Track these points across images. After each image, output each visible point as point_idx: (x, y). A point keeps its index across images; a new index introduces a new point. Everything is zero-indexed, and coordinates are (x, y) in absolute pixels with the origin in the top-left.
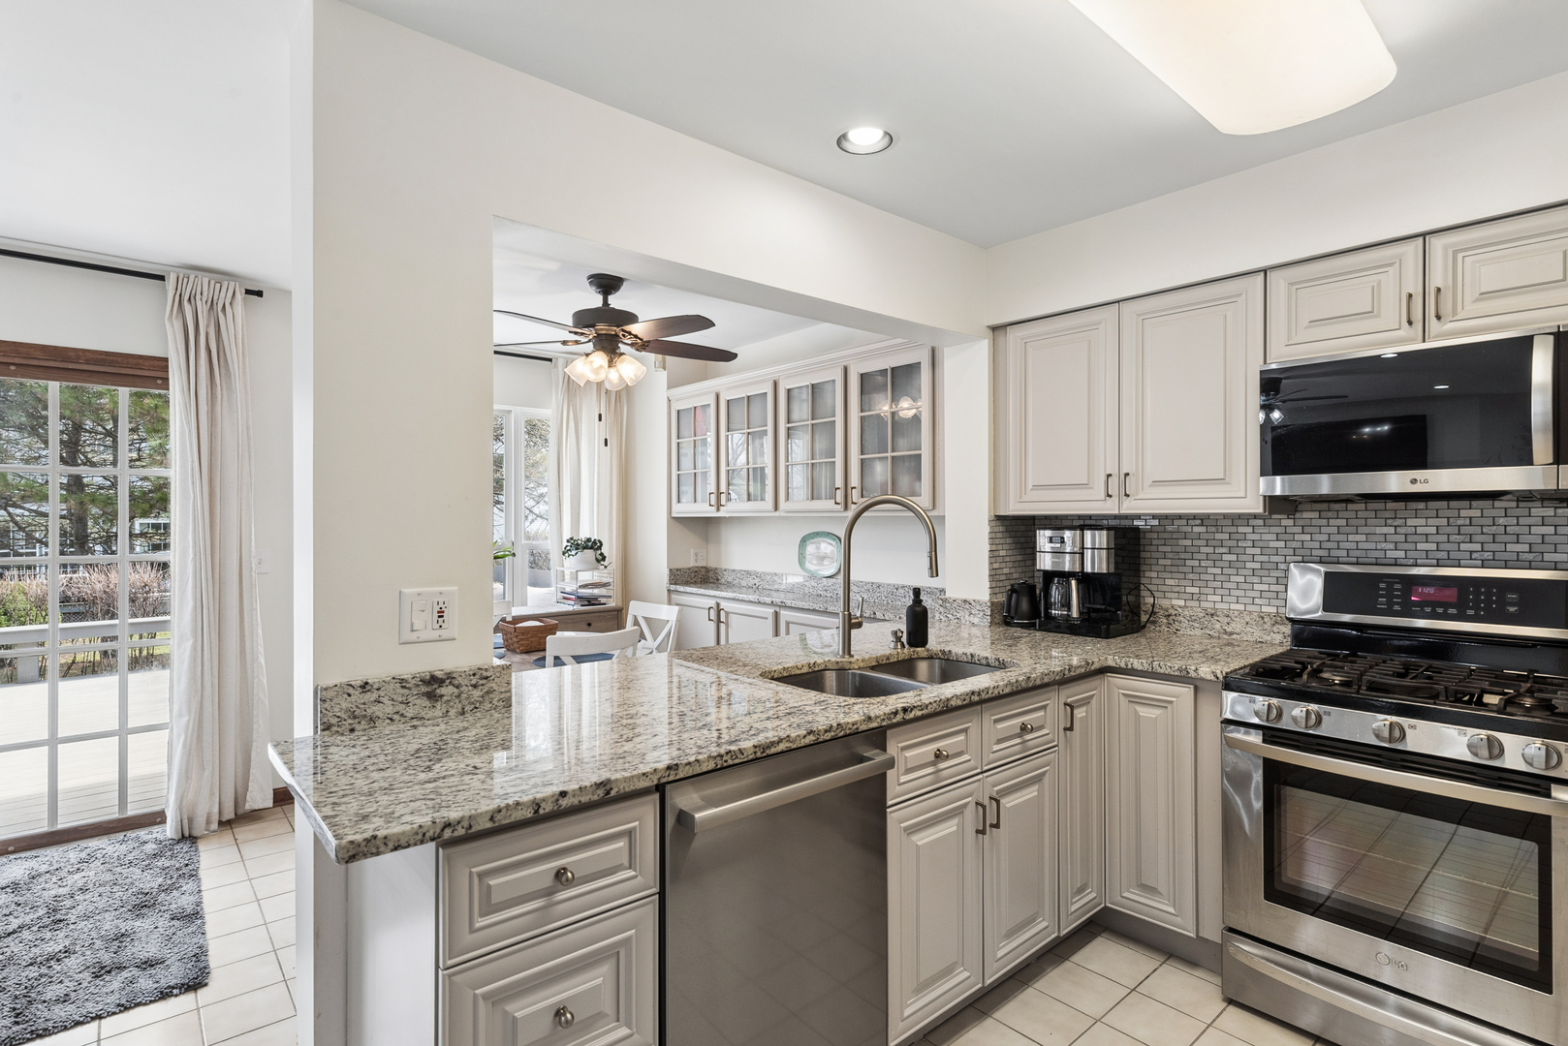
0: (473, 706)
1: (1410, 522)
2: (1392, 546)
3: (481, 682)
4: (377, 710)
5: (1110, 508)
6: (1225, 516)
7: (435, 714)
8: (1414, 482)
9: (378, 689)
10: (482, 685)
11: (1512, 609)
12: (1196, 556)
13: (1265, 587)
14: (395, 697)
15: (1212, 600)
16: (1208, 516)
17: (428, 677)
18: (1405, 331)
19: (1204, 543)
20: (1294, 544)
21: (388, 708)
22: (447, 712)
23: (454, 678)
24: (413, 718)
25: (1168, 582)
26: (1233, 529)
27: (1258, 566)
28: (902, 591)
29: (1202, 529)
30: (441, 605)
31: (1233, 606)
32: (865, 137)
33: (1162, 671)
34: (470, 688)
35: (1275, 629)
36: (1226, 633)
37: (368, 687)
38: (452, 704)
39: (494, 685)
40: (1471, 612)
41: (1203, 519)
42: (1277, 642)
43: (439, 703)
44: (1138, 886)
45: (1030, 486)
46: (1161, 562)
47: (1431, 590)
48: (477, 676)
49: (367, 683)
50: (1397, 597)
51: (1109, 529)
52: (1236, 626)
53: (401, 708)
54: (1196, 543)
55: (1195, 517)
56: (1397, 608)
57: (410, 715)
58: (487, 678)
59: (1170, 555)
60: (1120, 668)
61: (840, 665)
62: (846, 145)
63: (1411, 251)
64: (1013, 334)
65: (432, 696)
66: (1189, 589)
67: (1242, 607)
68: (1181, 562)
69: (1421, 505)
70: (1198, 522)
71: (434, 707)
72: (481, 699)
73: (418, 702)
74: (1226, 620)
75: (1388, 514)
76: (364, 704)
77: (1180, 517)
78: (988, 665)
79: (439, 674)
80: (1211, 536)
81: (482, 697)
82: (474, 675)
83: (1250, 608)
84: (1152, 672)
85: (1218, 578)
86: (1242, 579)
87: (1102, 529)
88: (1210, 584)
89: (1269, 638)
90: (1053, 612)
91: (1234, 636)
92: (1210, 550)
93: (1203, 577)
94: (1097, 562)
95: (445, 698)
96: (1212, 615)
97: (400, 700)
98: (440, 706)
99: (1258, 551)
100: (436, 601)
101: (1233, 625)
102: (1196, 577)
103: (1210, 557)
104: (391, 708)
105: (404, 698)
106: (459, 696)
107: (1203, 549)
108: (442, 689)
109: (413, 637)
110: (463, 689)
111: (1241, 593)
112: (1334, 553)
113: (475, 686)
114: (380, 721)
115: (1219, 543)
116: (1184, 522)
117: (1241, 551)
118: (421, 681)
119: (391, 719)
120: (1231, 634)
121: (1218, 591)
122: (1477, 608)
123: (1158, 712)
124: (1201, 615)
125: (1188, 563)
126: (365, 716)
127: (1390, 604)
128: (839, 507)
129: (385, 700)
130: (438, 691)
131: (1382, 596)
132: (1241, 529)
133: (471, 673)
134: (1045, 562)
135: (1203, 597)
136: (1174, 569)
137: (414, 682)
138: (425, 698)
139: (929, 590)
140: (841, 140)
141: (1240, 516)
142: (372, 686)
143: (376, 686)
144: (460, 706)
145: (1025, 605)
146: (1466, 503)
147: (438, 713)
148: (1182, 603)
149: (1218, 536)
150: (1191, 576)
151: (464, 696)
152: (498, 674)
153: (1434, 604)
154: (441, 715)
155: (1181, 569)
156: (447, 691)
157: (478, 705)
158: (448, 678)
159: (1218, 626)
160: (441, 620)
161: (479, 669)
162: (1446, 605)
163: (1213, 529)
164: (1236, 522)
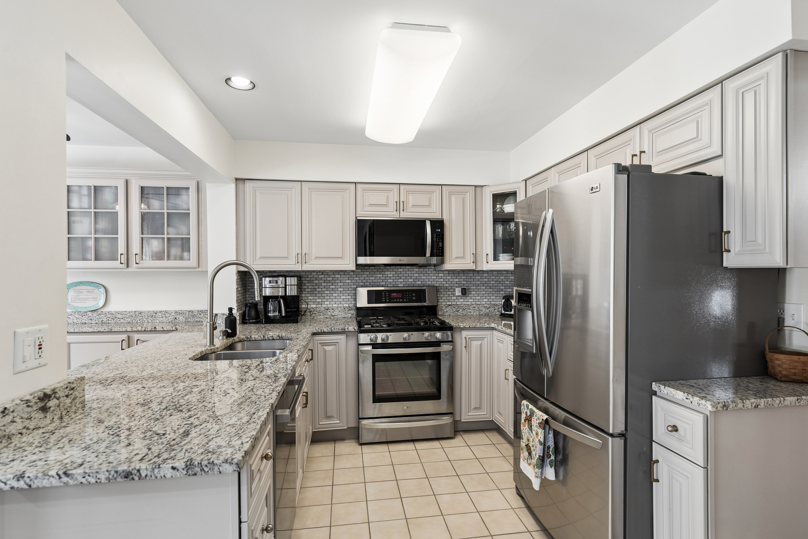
0: (66, 411)
1: (386, 273)
2: (382, 281)
3: (71, 392)
4: (12, 429)
5: (298, 268)
6: (331, 271)
7: (47, 423)
8: (400, 260)
9: (13, 412)
10: (71, 394)
11: (414, 298)
12: (320, 287)
13: (344, 297)
14: (23, 415)
15: (327, 304)
16: (325, 271)
17: (42, 395)
18: (395, 213)
19: (323, 281)
20: (354, 281)
21: (19, 425)
22: (53, 418)
23: (56, 392)
24: (34, 429)
25: (309, 298)
26: (334, 276)
27: (342, 289)
28: (160, 314)
29: (323, 276)
30: (40, 340)
31: (334, 305)
32: (241, 82)
33: (335, 331)
34: (65, 398)
35: (349, 312)
36: (332, 316)
37: (7, 412)
38: (55, 412)
39: (77, 393)
40: (405, 300)
41: (323, 272)
42: (350, 317)
43: (48, 414)
44: (325, 418)
45: (258, 257)
46: (306, 290)
47: (395, 294)
48: (68, 389)
49: (5, 409)
50: (387, 297)
51: (297, 277)
52: (336, 313)
53: (27, 423)
54: (320, 282)
55: (319, 271)
56: (387, 300)
57: (32, 427)
58: (73, 389)
59: (310, 287)
60: (319, 332)
61: (213, 350)
62: (229, 82)
63: (396, 187)
64: (248, 184)
65: (44, 409)
66: (317, 300)
67: (337, 305)
68: (314, 290)
69: (389, 268)
70: (321, 273)
71: (46, 417)
72: (70, 405)
73: (37, 415)
74: (333, 311)
75: (381, 270)
76: (4, 426)
77: (314, 271)
78: (273, 339)
79: (48, 392)
80: (325, 279)
81: (71, 403)
82: (67, 388)
83: (340, 305)
84: (332, 332)
85: (328, 295)
86: (337, 295)
87: (295, 277)
88: (326, 298)
89: (347, 316)
90: (270, 314)
91: (335, 317)
92: (326, 284)
93: (323, 295)
94: (292, 291)
95: (52, 409)
96: (327, 310)
97: (26, 416)
98: (49, 415)
99: (342, 284)
100: (37, 336)
101: (335, 312)
102: (320, 295)
103: (326, 287)
104: (21, 424)
105: (28, 415)
106: (59, 406)
107: (323, 284)
108: (50, 402)
109: (23, 367)
110: (62, 399)
111: (336, 300)
112: (366, 284)
113: (67, 396)
114: (14, 437)
115: (329, 282)
116: (316, 273)
117: (336, 284)
118: (38, 399)
119: (21, 434)
120: (334, 316)
121: (329, 300)
122: (406, 299)
123: (333, 347)
124: (323, 310)
125: (317, 290)
126: (4, 436)
127: (386, 299)
128: (122, 266)
129: (17, 419)
130: (48, 404)
131: (383, 297)
132: (336, 276)
133: (65, 387)
134: (268, 292)
135: (323, 303)
136: (312, 292)
137: (34, 401)
138: (40, 412)
139: (181, 312)
140: (228, 80)
141: (336, 271)
142: (9, 410)
143: (11, 410)
144: (59, 413)
145: (253, 313)
146: (399, 267)
147: (48, 421)
148: (315, 306)
149: (328, 279)
150: (318, 295)
151: (62, 404)
152: (79, 385)
153: (396, 299)
154: (49, 422)
155: (315, 292)
156: (52, 403)
157: (69, 410)
158: (53, 394)
159: (329, 313)
160: (40, 350)
161: (69, 383)
162: (399, 299)
163: (326, 276)
164: (335, 273)
